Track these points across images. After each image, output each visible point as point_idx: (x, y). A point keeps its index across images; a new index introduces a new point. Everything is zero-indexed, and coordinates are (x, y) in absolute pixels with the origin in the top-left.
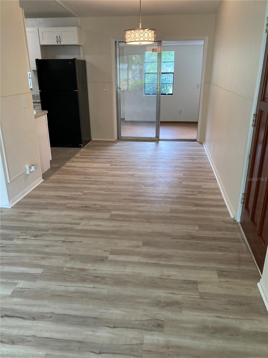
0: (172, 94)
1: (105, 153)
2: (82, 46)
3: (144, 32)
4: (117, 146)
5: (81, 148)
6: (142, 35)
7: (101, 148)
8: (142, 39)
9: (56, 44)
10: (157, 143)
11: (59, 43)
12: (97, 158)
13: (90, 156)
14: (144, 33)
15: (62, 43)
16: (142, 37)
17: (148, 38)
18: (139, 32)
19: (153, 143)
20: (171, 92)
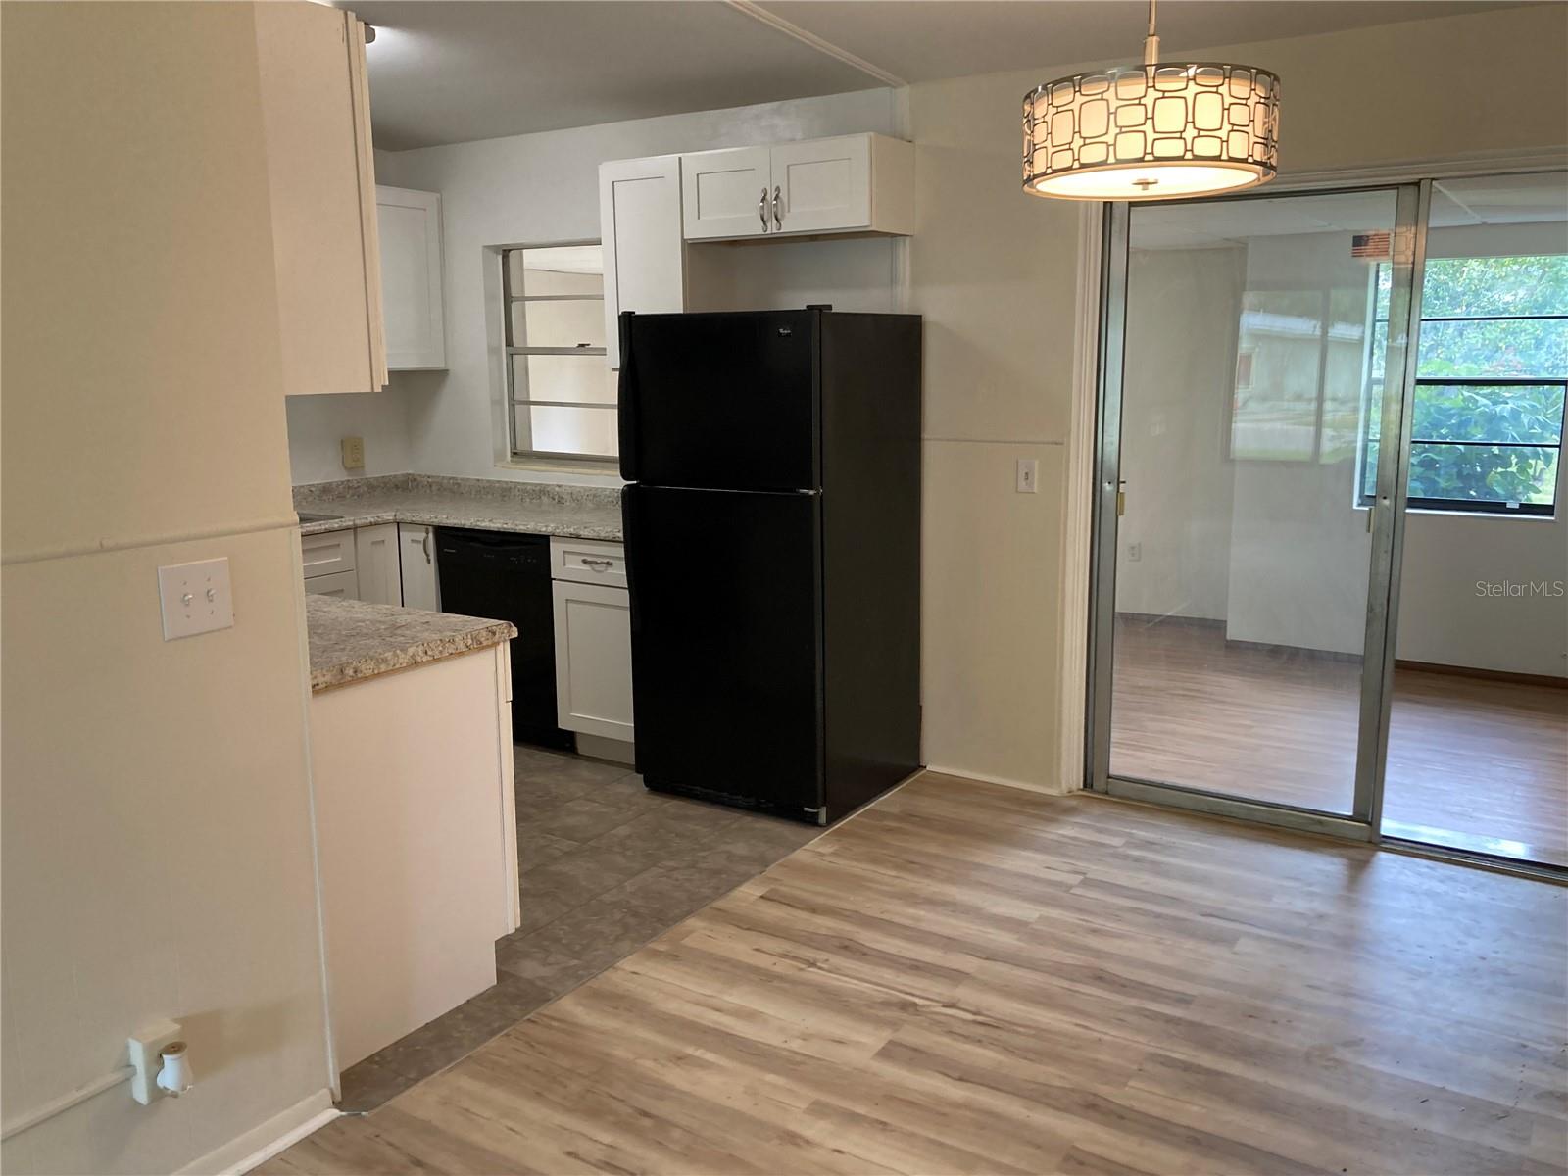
0: (1547, 510)
1: (932, 902)
2: (908, 240)
3: (1152, 94)
4: (1044, 849)
5: (811, 831)
6: (1132, 116)
7: (933, 849)
8: (1130, 146)
9: (755, 229)
10: (1359, 867)
11: (773, 229)
12: (848, 947)
13: (814, 910)
14: (1148, 101)
15: (791, 226)
16: (1133, 129)
17: (1190, 133)
18: (1110, 95)
19: (1324, 867)
20: (1545, 496)
